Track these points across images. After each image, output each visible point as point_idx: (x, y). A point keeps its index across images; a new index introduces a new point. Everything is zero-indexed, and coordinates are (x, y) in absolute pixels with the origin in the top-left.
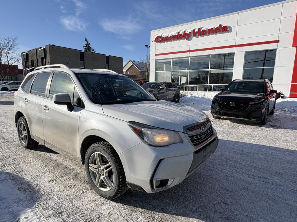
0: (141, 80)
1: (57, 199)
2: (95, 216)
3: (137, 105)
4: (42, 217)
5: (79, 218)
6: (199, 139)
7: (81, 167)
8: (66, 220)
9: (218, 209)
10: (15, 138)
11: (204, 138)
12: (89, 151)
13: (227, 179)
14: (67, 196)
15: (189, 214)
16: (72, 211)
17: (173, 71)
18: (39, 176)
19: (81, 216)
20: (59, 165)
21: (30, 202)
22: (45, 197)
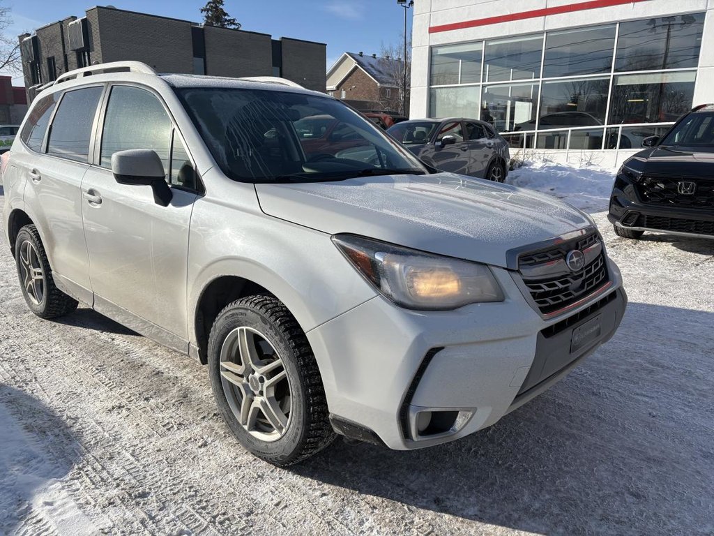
0: (382, 115)
1: (132, 459)
2: (239, 509)
3: (362, 187)
4: (90, 504)
5: (193, 512)
6: (559, 291)
7: (199, 373)
8: (157, 515)
9: (613, 512)
10: (11, 288)
11: (576, 291)
12: (220, 322)
13: (651, 425)
14: (159, 450)
15: (519, 519)
16: (172, 492)
17: (487, 83)
18: (80, 394)
19: (197, 507)
20: (136, 366)
21: (58, 464)
22: (98, 452)
